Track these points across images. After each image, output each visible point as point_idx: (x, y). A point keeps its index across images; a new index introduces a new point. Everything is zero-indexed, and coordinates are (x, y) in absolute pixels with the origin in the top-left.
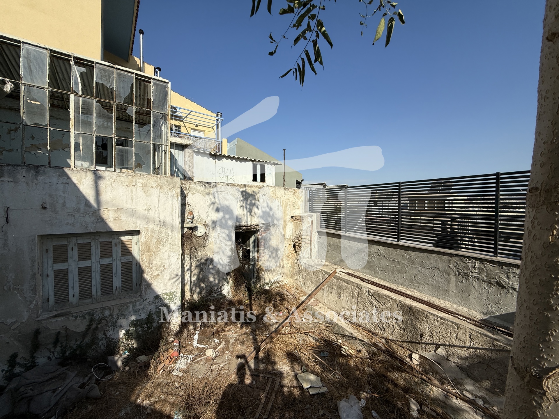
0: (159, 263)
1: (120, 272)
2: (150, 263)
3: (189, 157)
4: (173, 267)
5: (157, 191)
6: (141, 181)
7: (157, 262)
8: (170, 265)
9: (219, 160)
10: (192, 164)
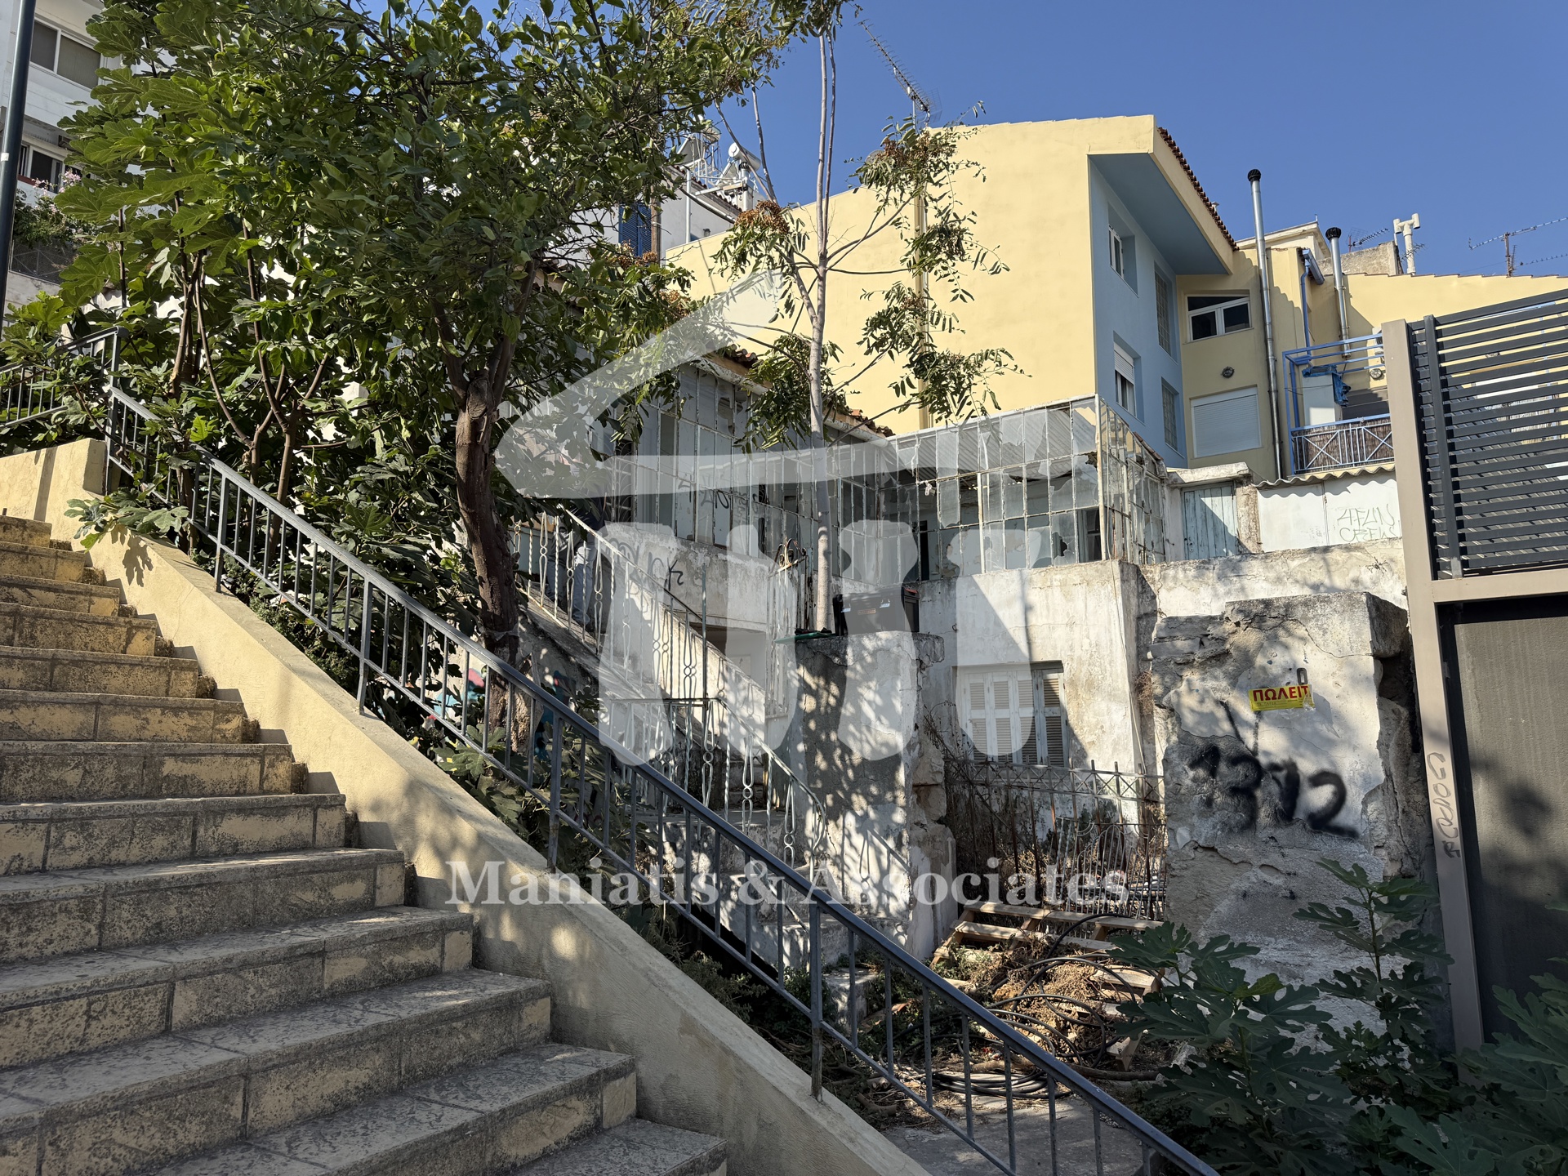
0: (1094, 721)
1: (1045, 733)
2: (1080, 717)
3: (1247, 505)
4: (1117, 731)
5: (1080, 591)
6: (1058, 577)
7: (1090, 718)
8: (1112, 727)
9: (1336, 494)
10: (1256, 520)
